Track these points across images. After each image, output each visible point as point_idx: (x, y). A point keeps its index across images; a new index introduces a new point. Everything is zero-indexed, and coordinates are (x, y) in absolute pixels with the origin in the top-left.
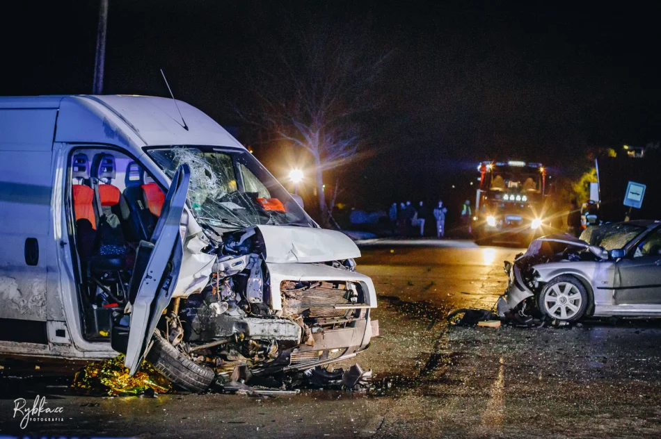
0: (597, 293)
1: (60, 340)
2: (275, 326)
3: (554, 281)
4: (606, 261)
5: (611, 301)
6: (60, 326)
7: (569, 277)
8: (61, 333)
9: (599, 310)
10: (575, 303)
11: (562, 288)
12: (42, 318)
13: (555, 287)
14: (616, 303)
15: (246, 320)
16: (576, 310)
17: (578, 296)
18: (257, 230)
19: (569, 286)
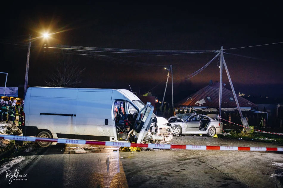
0: (183, 129)
1: (113, 140)
2: (158, 137)
3: (174, 126)
4: (184, 122)
5: (185, 131)
6: (113, 137)
7: (177, 126)
8: (113, 139)
9: (183, 133)
10: (178, 131)
11: (176, 128)
12: (109, 136)
13: (175, 128)
14: (186, 131)
15: (152, 136)
16: (179, 133)
17: (179, 130)
18: (155, 117)
19: (177, 128)
